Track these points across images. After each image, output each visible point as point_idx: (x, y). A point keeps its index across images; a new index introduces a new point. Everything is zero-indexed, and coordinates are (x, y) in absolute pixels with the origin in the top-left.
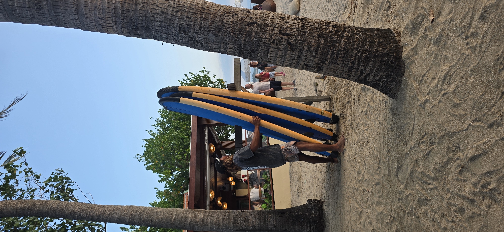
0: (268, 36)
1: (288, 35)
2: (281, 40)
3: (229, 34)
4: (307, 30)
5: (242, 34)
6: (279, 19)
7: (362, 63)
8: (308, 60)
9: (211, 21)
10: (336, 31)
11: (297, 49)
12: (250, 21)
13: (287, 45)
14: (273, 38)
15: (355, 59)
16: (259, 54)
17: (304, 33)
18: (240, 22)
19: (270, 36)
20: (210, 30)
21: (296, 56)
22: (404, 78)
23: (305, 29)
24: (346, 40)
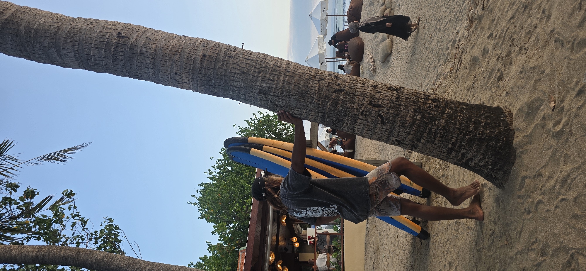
0: (356, 106)
1: (379, 106)
2: (371, 111)
3: (313, 100)
4: (402, 103)
5: (327, 102)
6: (371, 87)
7: (464, 146)
8: (400, 136)
9: (294, 85)
10: (436, 106)
11: (388, 123)
12: (338, 88)
13: (377, 118)
14: (362, 109)
15: (456, 140)
16: (345, 124)
17: (398, 106)
18: (326, 89)
19: (358, 106)
20: (292, 95)
21: (388, 131)
22: (513, 168)
23: (400, 102)
24: (447, 118)
